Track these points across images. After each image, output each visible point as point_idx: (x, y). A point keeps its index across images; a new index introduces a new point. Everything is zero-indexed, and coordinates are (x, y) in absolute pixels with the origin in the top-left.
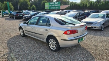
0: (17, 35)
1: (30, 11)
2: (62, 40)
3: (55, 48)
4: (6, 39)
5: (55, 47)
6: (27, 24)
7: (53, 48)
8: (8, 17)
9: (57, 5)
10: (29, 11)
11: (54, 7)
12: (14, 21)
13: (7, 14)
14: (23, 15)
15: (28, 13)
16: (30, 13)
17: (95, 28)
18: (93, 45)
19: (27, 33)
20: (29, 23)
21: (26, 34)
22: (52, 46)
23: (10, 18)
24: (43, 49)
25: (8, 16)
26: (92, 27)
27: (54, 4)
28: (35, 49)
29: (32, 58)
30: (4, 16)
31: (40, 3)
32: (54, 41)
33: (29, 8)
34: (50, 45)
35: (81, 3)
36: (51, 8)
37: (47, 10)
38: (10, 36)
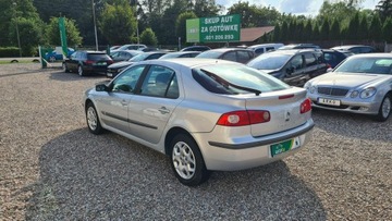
0: (79, 127)
1: (135, 48)
2: (211, 144)
3: (191, 173)
4: (41, 142)
5: (190, 169)
6: (109, 89)
7: (185, 172)
8: (61, 68)
9: (227, 28)
10: (130, 48)
11: (219, 33)
12: (76, 82)
13: (59, 58)
14: (110, 63)
15: (126, 54)
16: (131, 56)
17: (357, 108)
18: (336, 169)
19: (107, 122)
20: (116, 86)
21: (104, 126)
22: (182, 167)
23: (67, 71)
24: (153, 178)
25: (60, 64)
26: (342, 106)
27: (219, 23)
28: (127, 176)
29: (111, 203)
30: (49, 65)
31: (173, 22)
32: (187, 150)
33: (132, 38)
34: (175, 164)
35: (322, 17)
36: (208, 38)
37: (192, 44)
38: (56, 131)
